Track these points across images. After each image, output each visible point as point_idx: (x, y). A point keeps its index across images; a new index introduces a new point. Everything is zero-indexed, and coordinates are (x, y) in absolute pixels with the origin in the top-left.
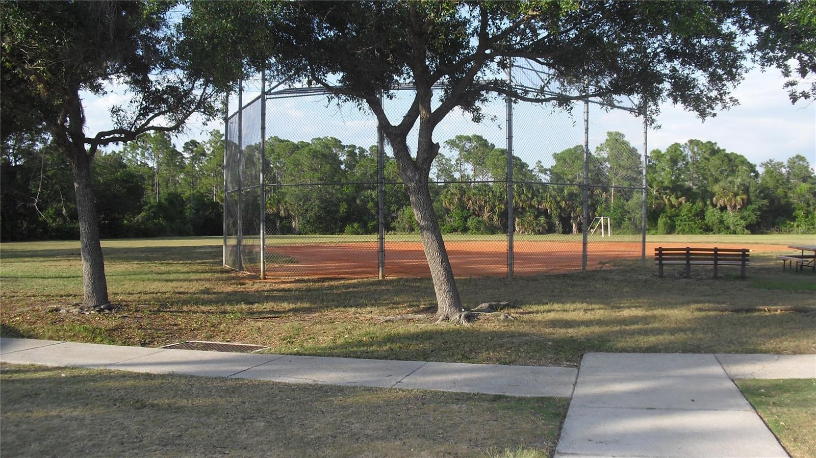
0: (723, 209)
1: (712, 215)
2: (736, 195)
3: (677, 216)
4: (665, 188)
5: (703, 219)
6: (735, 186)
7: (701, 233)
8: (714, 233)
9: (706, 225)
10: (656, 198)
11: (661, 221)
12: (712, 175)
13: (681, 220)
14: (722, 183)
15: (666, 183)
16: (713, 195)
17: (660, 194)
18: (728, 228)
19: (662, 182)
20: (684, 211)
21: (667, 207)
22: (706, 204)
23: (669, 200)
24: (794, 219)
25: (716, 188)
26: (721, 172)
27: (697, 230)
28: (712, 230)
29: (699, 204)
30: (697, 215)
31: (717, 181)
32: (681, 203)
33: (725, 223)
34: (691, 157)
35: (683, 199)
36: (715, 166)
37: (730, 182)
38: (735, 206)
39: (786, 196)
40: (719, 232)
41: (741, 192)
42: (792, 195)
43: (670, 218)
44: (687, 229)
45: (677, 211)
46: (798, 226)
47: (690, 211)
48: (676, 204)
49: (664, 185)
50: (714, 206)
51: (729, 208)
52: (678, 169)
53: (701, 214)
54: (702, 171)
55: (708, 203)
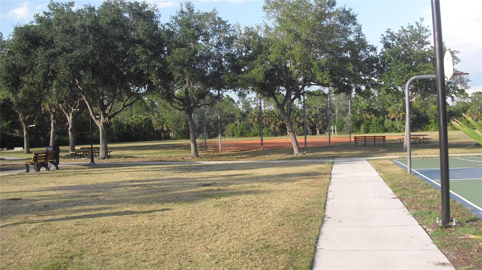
0: (394, 120)
1: (388, 123)
2: (400, 112)
3: (370, 124)
4: (364, 110)
5: (383, 125)
6: (399, 108)
7: (382, 132)
8: (389, 132)
9: (385, 128)
10: (359, 115)
11: (362, 127)
12: (387, 103)
13: (372, 126)
14: (392, 107)
15: (364, 108)
16: (387, 113)
17: (361, 113)
18: (396, 129)
19: (362, 107)
20: (374, 122)
21: (365, 120)
22: (385, 118)
23: (366, 116)
24: (429, 124)
25: (389, 109)
26: (392, 101)
27: (380, 131)
28: (388, 131)
29: (381, 118)
30: (380, 123)
31: (390, 106)
32: (372, 118)
33: (395, 127)
34: (377, 93)
35: (373, 116)
36: (389, 98)
37: (397, 106)
38: (399, 118)
39: (425, 113)
40: (392, 132)
41: (402, 111)
42: (428, 112)
43: (367, 125)
44: (375, 131)
45: (370, 122)
46: (431, 127)
47: (376, 121)
48: (370, 118)
49: (363, 108)
50: (389, 118)
51: (396, 119)
52: (370, 100)
53: (382, 123)
54: (382, 100)
55: (386, 117)
